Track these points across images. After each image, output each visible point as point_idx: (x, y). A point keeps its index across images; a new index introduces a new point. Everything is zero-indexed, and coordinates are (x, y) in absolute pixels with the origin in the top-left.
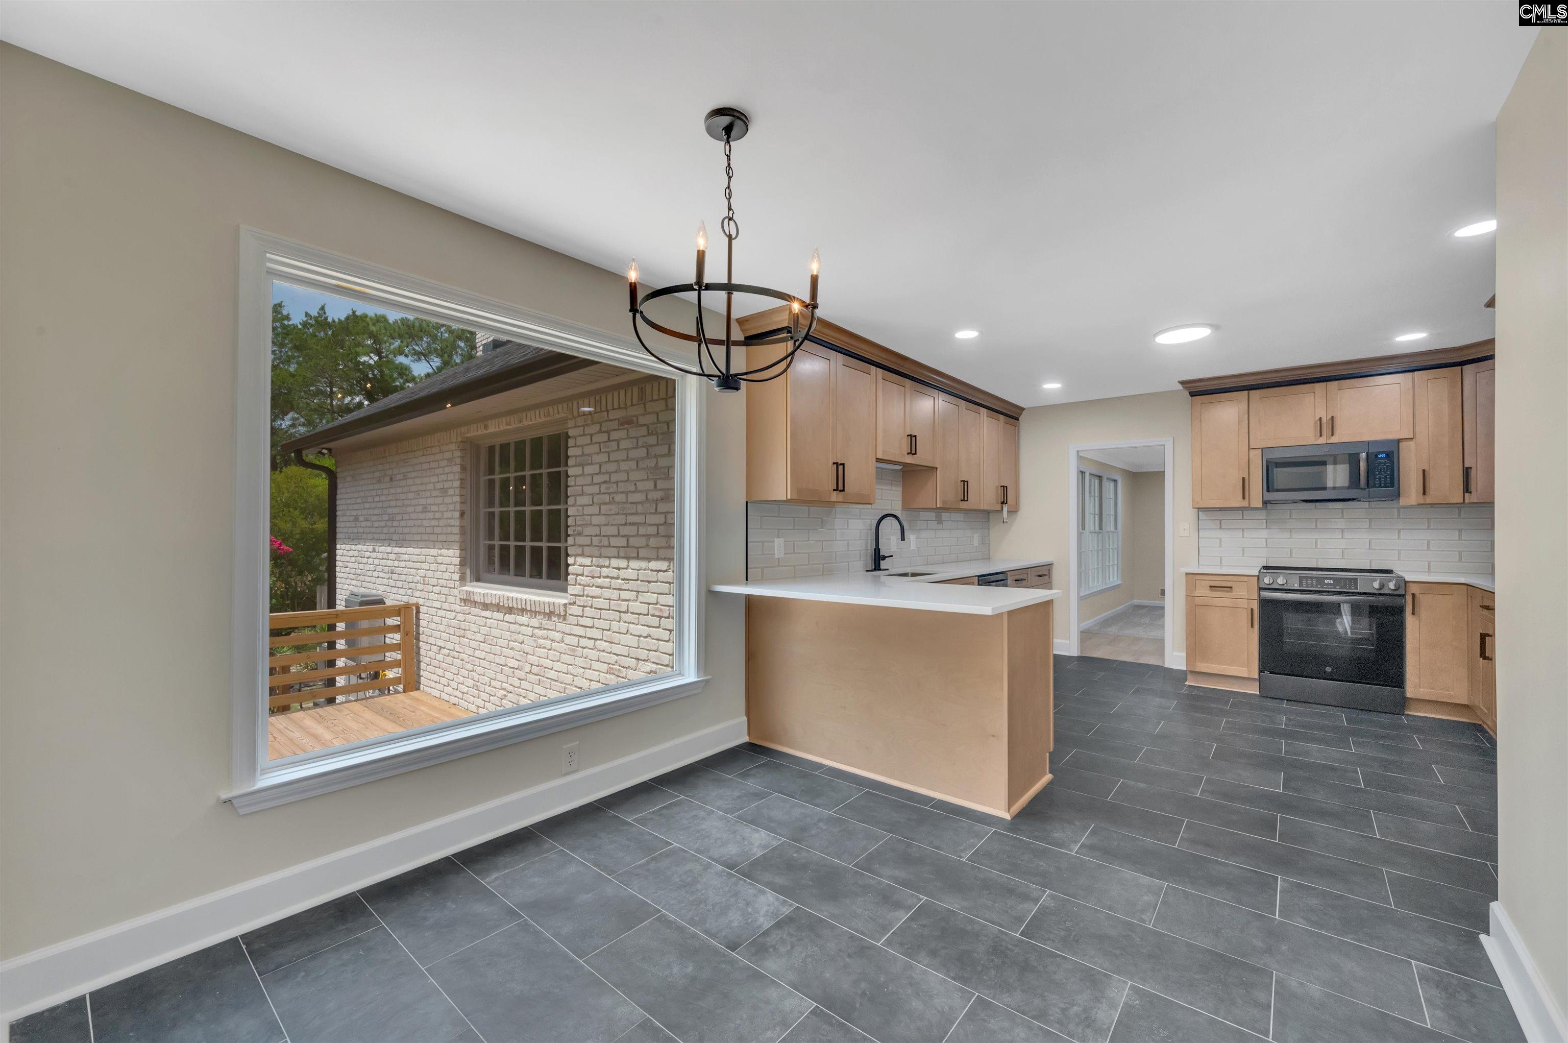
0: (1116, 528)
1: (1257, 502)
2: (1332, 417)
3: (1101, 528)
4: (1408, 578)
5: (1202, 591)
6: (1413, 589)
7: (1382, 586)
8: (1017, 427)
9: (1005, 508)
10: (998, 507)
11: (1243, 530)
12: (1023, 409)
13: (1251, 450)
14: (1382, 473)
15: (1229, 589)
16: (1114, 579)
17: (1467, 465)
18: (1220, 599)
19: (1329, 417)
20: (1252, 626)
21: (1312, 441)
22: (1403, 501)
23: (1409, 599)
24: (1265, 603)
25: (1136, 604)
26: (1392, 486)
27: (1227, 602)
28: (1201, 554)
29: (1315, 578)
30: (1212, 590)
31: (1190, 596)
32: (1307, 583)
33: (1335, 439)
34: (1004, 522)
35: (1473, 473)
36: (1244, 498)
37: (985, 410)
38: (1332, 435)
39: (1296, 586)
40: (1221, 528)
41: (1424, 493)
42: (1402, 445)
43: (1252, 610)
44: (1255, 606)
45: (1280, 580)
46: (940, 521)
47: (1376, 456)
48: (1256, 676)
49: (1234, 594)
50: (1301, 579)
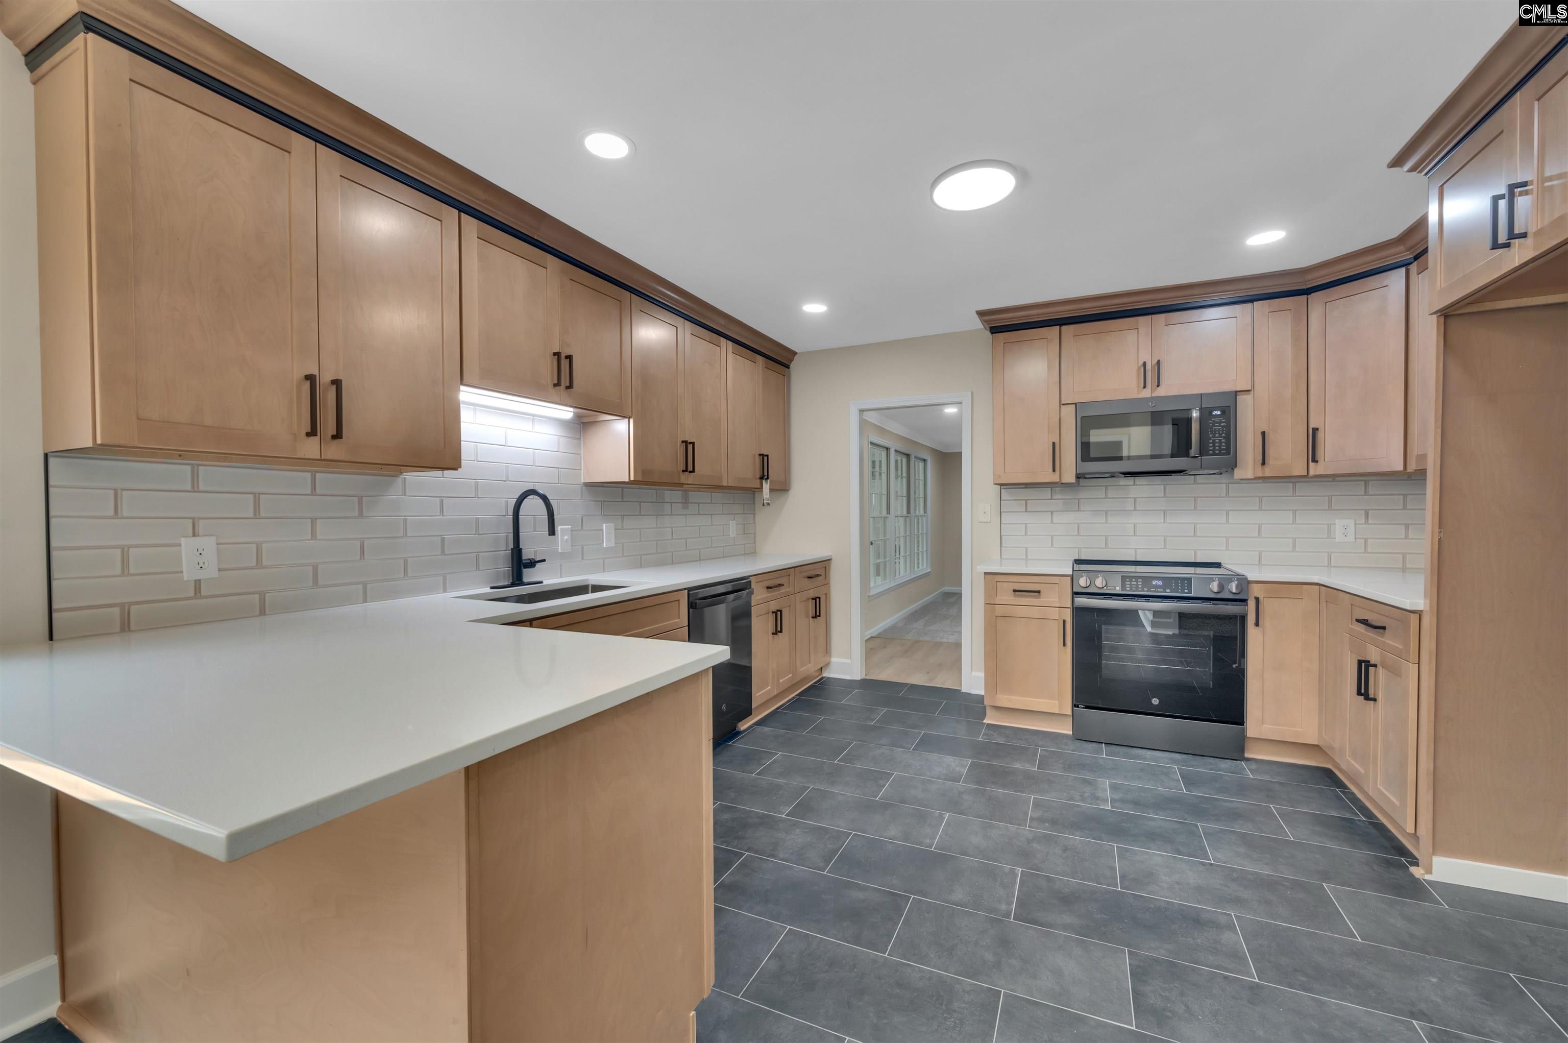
0: (925, 512)
1: (1070, 478)
2: (1159, 362)
3: (908, 512)
4: (1251, 576)
5: (1005, 596)
6: (1256, 591)
7: (1221, 587)
8: (787, 378)
9: (766, 486)
10: (756, 484)
11: (1052, 513)
12: (795, 353)
13: (1062, 406)
14: (1217, 435)
15: (1037, 594)
16: (924, 567)
17: (1312, 425)
18: (1026, 607)
19: (1155, 361)
20: (1064, 645)
21: (1134, 395)
22: (1238, 474)
23: (1252, 604)
24: (1079, 612)
25: (946, 591)
26: (1228, 453)
27: (1034, 612)
28: (1003, 545)
29: (1140, 577)
30: (1015, 596)
31: (990, 605)
32: (1131, 585)
33: (1161, 392)
34: (764, 505)
35: (1320, 435)
36: (1054, 470)
37: (730, 344)
38: (1158, 386)
39: (1118, 590)
40: (1026, 511)
41: (1263, 463)
42: (1240, 398)
43: (1064, 622)
44: (1068, 615)
45: (1099, 582)
46: (686, 503)
47: (1210, 413)
48: (1069, 712)
49: (1042, 600)
50: (1124, 579)
